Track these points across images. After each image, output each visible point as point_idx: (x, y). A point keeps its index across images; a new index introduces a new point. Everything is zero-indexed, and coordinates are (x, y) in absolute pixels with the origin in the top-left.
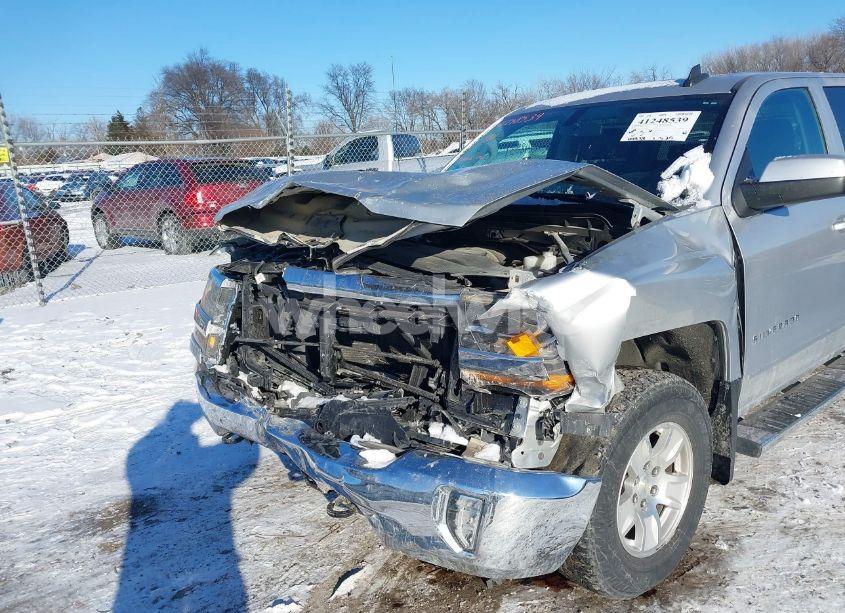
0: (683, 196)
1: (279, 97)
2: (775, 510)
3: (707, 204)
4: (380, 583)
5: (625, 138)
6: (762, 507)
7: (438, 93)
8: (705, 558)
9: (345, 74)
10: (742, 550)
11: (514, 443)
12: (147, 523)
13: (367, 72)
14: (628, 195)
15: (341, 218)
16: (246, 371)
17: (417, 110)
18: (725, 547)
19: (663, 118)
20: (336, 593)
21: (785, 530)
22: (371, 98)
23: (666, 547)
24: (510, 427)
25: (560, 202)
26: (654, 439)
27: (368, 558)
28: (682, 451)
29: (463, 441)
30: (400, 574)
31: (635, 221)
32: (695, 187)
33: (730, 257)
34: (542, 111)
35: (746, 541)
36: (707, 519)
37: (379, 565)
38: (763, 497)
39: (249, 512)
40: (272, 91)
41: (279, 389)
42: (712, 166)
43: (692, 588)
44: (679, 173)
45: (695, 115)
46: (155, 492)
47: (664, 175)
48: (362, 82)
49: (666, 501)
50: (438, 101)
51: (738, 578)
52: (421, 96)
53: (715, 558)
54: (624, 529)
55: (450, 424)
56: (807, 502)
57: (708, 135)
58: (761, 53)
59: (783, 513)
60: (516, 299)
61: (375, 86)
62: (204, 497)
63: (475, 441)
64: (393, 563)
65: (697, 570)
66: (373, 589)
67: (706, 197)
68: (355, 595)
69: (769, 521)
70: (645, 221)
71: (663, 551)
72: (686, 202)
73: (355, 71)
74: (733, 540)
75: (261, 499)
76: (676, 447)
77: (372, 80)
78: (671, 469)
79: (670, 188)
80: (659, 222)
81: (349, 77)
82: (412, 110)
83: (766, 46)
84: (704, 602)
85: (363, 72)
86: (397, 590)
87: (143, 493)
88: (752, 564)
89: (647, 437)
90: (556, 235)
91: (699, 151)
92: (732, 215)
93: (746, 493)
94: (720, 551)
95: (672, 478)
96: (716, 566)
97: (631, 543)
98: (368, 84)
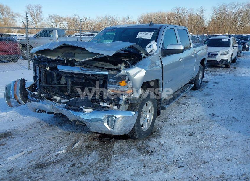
0: (151, 51)
1: (8, 13)
2: (168, 121)
3: (156, 54)
4: (84, 144)
5: (137, 37)
6: (166, 121)
7: (65, 17)
8: (156, 131)
9: (33, 8)
10: (163, 129)
11: (120, 105)
12: (11, 138)
13: (40, 8)
14: (141, 51)
15: (74, 53)
16: (43, 94)
17: (58, 22)
18: (160, 129)
19: (145, 33)
20: (74, 147)
21: (171, 125)
22: (42, 16)
23: (149, 128)
24: (119, 102)
25: (124, 52)
26: (147, 104)
27: (80, 139)
28: (151, 108)
29: (108, 106)
30: (89, 141)
31: (142, 57)
32: (154, 50)
33: (161, 66)
34: (114, 29)
35: (163, 127)
36: (156, 124)
37: (83, 140)
38: (166, 119)
39: (42, 133)
40: (5, 10)
41: (53, 98)
42: (157, 45)
43: (154, 137)
44: (150, 46)
45: (152, 33)
46: (10, 131)
47: (147, 47)
48: (38, 11)
49: (149, 119)
50: (65, 20)
51: (163, 134)
52: (59, 18)
53: (158, 131)
54: (141, 125)
55: (105, 102)
56: (174, 119)
57: (155, 38)
58: (156, 15)
59: (170, 122)
60: (123, 73)
61: (43, 13)
62: (26, 131)
63: (111, 105)
64: (86, 139)
65: (154, 134)
66: (83, 145)
67: (156, 52)
68: (79, 147)
69: (167, 123)
70: (144, 57)
71: (148, 130)
72: (151, 53)
73: (36, 7)
74: (161, 127)
75: (44, 130)
76: (150, 107)
77: (41, 10)
78: (149, 112)
79: (148, 50)
80: (147, 57)
81: (34, 8)
82: (56, 22)
83: (157, 13)
84: (157, 139)
85: (39, 7)
86: (89, 145)
87: (6, 131)
88: (165, 131)
89: (146, 104)
90: (125, 60)
91: (154, 42)
92: (161, 56)
93: (162, 119)
94: (159, 130)
95: (150, 114)
96: (158, 133)
97: (142, 128)
98: (41, 12)
